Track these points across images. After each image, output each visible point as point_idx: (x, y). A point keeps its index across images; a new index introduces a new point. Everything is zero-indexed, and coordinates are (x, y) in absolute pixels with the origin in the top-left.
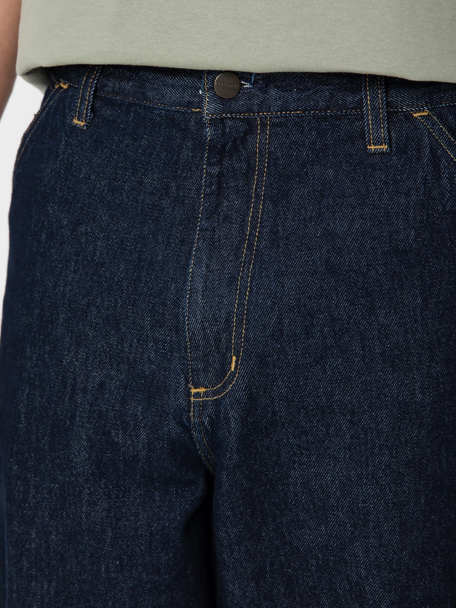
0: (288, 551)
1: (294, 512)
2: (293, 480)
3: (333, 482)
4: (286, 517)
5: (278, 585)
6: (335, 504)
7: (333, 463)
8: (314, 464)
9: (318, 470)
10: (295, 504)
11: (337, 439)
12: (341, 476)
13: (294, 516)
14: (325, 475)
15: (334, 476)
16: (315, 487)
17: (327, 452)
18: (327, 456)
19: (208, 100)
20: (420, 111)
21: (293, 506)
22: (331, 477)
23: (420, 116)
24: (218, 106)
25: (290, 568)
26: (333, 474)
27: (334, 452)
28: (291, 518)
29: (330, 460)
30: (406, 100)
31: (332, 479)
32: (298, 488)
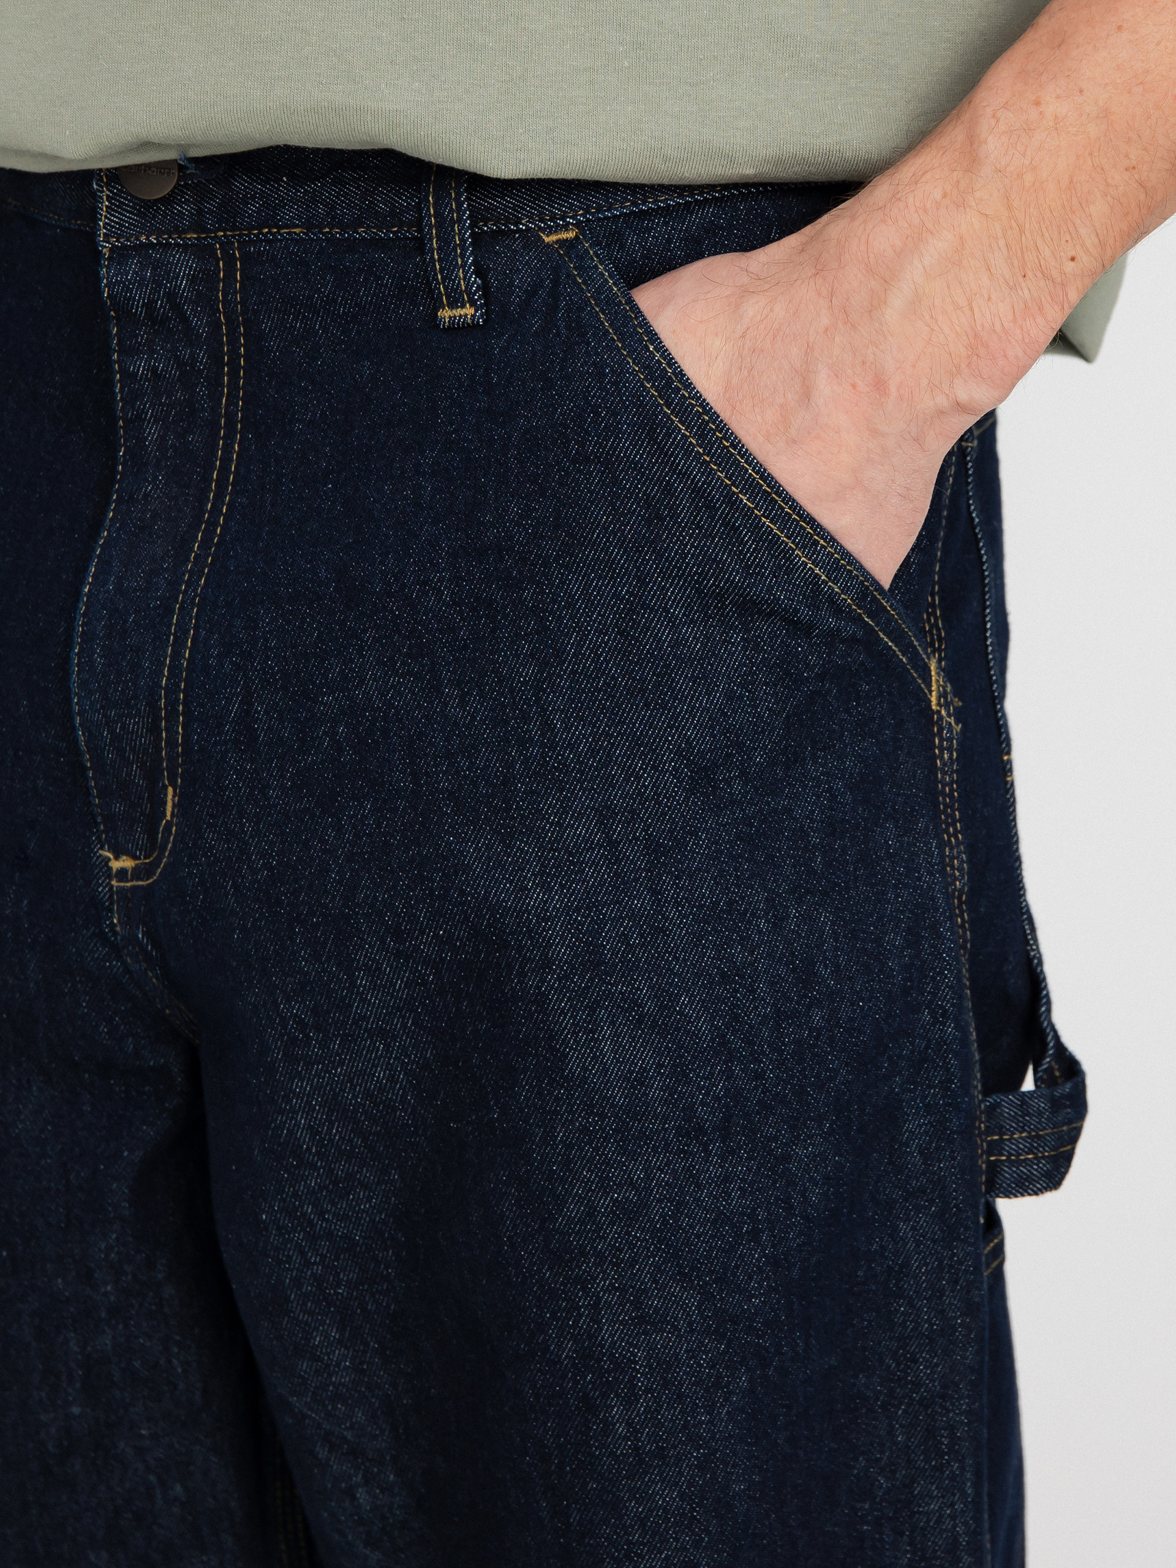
0: (327, 1252)
1: (321, 1167)
2: (302, 1101)
3: (392, 1079)
4: (306, 1183)
5: (320, 1325)
6: (408, 1120)
7: (381, 1043)
8: (341, 1058)
9: (352, 1068)
10: (318, 1153)
11: (377, 994)
12: (408, 1064)
13: (322, 1176)
14: (371, 1070)
15: (392, 1067)
16: (356, 1101)
17: (362, 1025)
18: (364, 1034)
19: (107, 203)
20: (557, 229)
21: (314, 1157)
22: (386, 1068)
23: (558, 241)
24: (128, 217)
25: (338, 1286)
26: (388, 1063)
27: (378, 1023)
28: (316, 1181)
29: (372, 1040)
30: (525, 204)
31: (389, 1074)
32: (317, 1115)
